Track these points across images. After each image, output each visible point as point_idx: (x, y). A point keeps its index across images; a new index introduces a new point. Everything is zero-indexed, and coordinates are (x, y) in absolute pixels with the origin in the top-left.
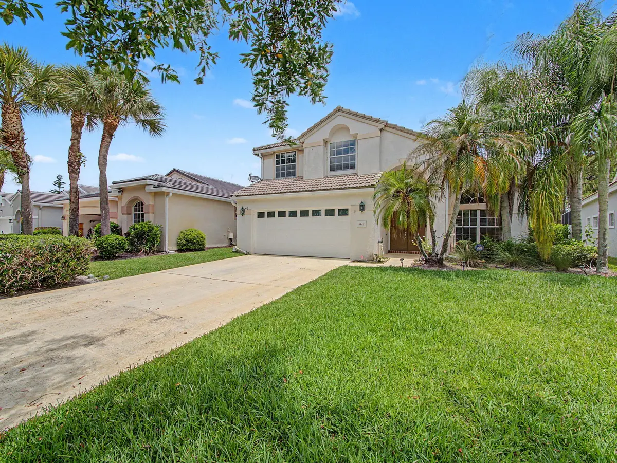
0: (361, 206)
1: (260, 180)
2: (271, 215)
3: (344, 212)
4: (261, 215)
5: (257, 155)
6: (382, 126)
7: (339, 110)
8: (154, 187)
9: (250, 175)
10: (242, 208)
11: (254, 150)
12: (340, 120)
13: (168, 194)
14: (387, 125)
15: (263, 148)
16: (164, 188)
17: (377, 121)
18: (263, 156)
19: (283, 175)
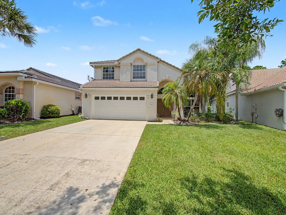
0: (151, 96)
1: (93, 80)
2: (103, 98)
3: (142, 99)
4: (97, 98)
5: (92, 66)
6: (159, 61)
7: (139, 50)
8: (25, 78)
9: (88, 76)
10: (86, 94)
11: (90, 63)
12: (139, 55)
13: (35, 83)
14: (161, 60)
15: (95, 63)
16: (33, 79)
17: (157, 58)
18: (96, 67)
19: (107, 78)
